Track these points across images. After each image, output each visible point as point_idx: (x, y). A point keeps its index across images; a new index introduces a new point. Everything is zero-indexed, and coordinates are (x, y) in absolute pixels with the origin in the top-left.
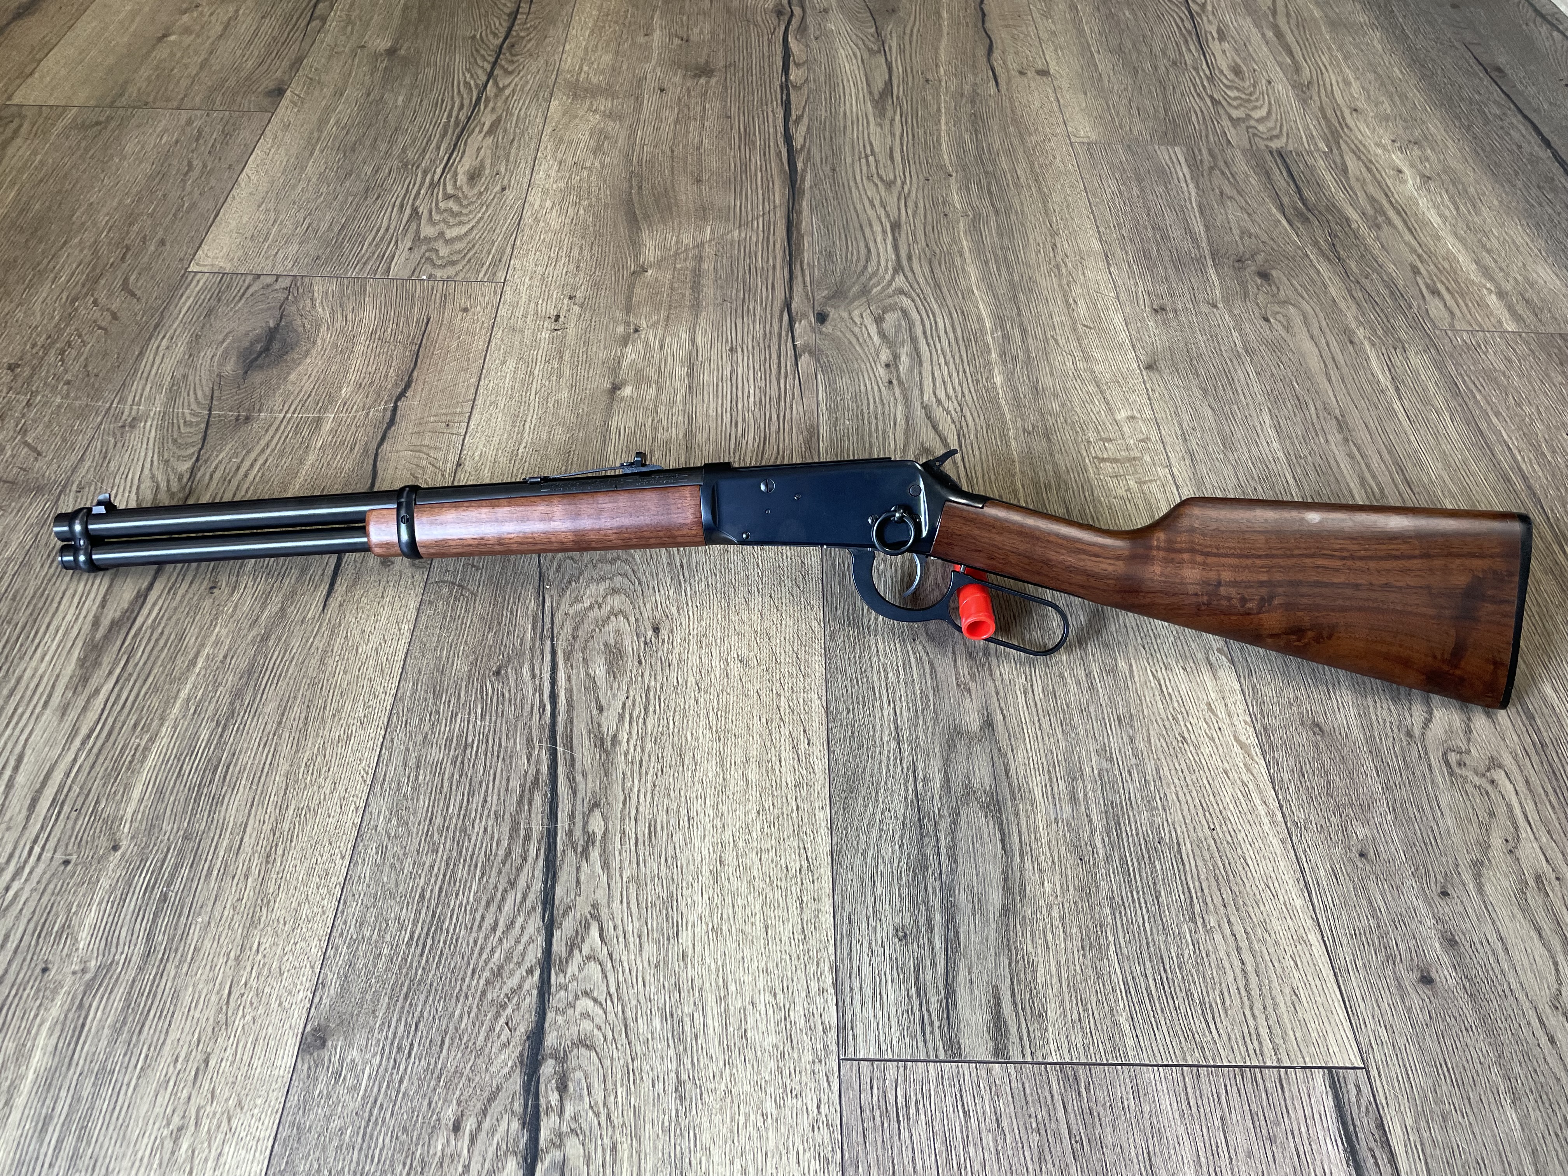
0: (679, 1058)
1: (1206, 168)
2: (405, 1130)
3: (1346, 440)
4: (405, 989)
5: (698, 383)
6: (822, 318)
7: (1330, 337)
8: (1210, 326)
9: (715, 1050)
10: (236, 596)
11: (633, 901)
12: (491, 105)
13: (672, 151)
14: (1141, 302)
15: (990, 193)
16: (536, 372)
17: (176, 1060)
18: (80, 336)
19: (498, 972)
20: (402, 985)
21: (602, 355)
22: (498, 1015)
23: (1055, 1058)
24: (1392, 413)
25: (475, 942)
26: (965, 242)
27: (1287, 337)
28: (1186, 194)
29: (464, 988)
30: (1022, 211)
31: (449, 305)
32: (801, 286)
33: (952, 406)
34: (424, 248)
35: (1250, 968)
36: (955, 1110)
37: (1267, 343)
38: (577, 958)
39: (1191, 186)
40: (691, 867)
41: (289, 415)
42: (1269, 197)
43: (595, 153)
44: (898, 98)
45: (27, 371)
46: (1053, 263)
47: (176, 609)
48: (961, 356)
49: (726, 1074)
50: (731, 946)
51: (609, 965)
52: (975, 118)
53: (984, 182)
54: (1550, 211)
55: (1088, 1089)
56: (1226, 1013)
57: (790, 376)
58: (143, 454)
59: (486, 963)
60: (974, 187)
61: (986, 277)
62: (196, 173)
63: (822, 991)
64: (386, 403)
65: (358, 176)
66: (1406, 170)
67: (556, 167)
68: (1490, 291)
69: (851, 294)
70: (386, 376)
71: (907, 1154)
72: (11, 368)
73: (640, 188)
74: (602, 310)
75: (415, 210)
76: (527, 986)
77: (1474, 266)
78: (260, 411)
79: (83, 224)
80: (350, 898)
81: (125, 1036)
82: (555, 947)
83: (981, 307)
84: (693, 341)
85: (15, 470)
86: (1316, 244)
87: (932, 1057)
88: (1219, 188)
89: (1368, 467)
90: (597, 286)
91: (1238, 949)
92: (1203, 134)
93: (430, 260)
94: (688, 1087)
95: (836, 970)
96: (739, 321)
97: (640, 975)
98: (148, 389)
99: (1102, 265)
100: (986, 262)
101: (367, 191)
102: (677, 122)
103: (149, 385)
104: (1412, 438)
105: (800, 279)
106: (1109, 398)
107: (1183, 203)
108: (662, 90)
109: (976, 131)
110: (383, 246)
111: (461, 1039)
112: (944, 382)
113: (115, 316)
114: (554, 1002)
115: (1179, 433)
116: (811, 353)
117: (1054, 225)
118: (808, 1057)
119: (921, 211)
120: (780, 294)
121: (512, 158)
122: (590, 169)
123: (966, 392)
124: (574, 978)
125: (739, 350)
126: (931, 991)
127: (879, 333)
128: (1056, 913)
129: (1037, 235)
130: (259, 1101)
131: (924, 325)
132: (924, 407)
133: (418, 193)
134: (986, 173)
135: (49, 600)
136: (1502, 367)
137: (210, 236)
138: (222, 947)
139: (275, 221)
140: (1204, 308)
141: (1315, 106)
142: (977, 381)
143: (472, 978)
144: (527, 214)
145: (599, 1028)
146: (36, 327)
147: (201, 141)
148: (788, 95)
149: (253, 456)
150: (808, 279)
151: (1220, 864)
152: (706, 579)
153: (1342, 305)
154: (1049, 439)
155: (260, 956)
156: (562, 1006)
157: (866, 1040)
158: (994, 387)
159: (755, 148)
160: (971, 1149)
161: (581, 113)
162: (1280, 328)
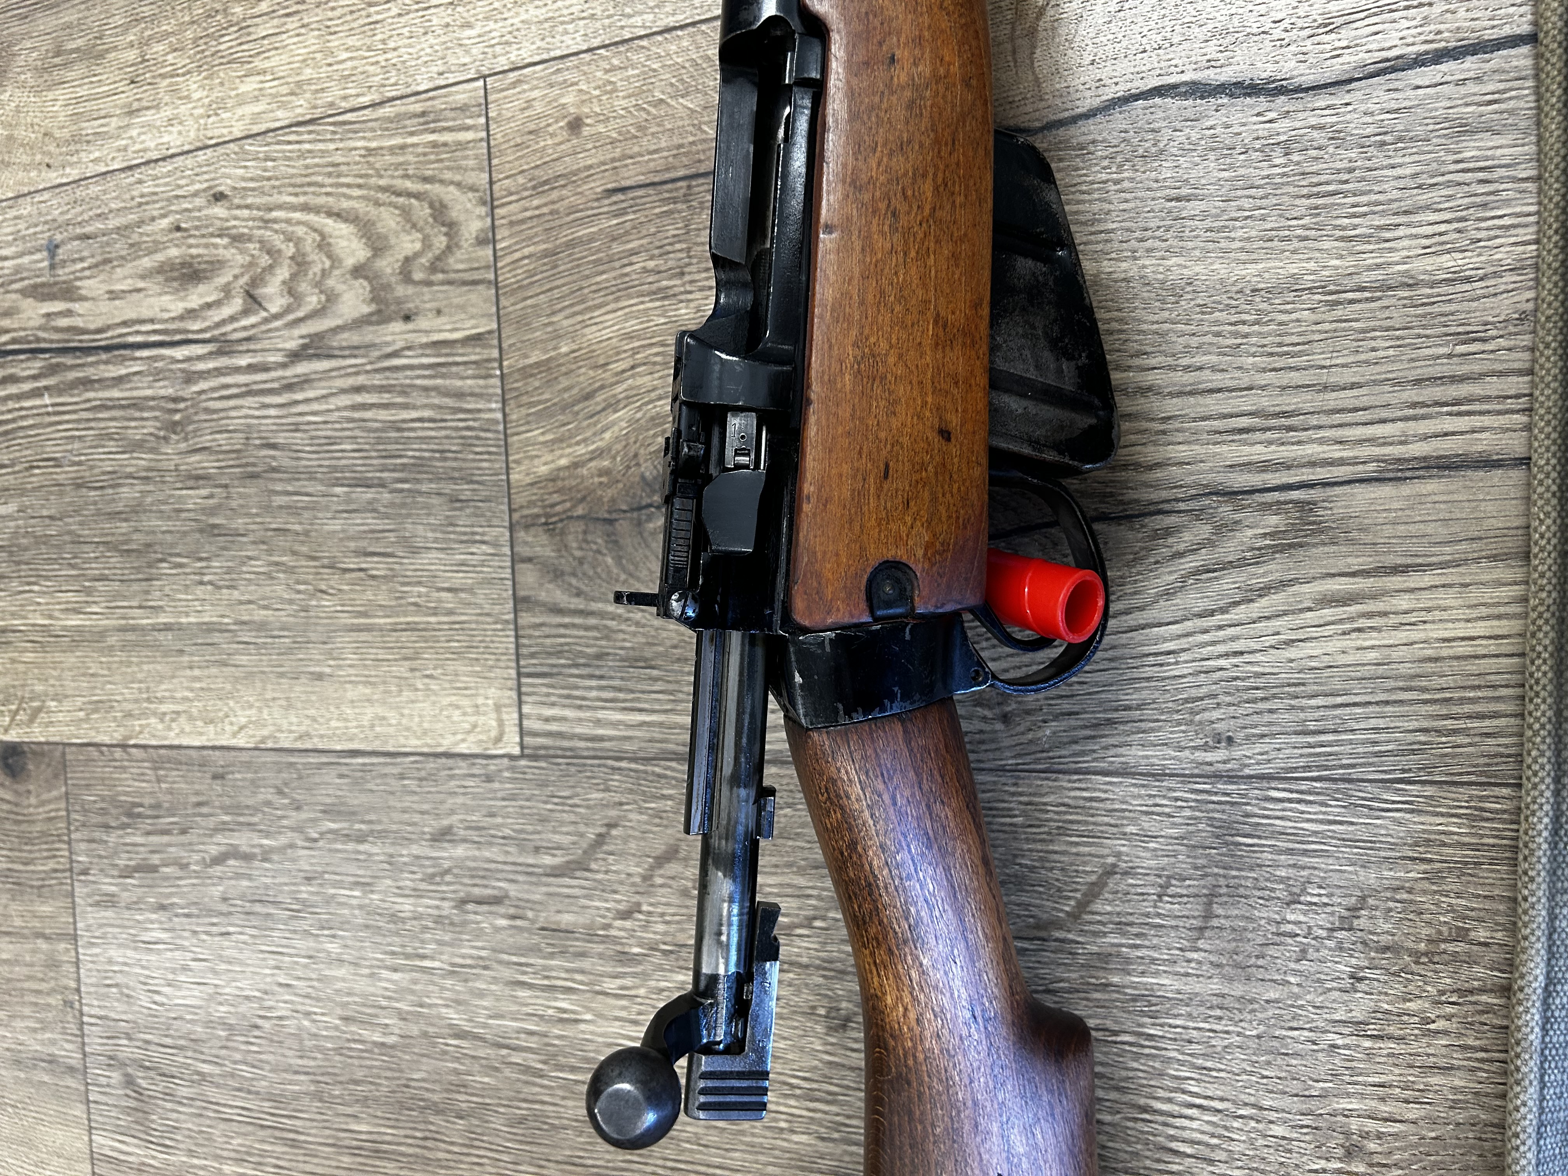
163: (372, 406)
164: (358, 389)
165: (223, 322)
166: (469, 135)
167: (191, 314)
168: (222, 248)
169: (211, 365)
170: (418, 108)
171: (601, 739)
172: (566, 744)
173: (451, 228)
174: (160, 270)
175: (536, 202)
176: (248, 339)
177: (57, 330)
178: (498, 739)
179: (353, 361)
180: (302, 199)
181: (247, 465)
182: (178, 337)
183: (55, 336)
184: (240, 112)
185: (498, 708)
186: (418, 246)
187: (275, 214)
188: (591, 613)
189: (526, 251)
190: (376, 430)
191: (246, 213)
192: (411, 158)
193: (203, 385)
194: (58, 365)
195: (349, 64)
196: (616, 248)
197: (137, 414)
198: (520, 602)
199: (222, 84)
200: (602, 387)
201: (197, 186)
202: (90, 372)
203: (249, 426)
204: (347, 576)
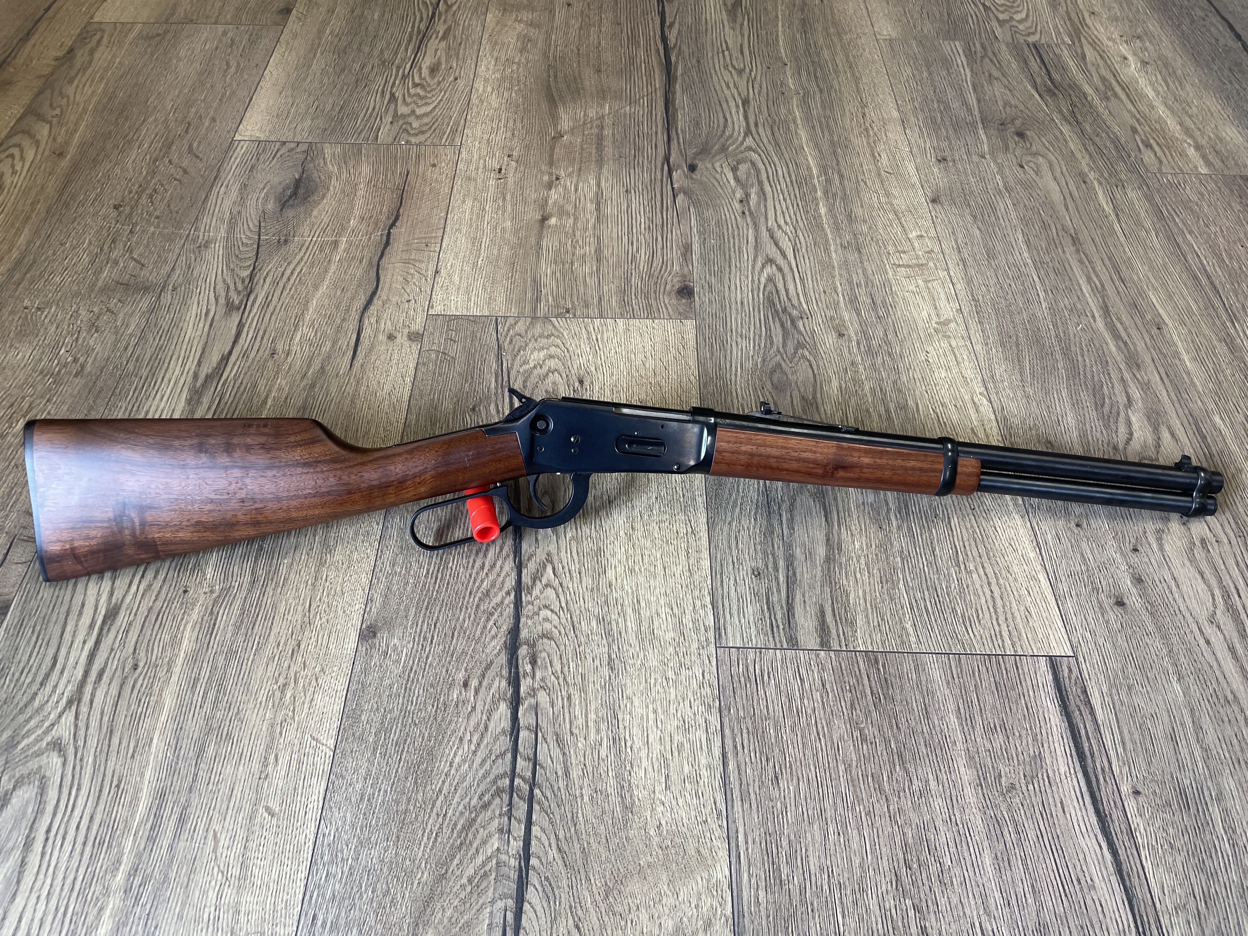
0: (609, 646)
1: (979, 57)
2: (432, 686)
3: (1078, 251)
4: (426, 604)
5: (604, 215)
6: (692, 168)
7: (1068, 178)
8: (980, 171)
9: (633, 640)
10: (290, 359)
11: (574, 551)
12: (443, 18)
13: (579, 50)
14: (929, 155)
15: (816, 77)
16: (487, 208)
17: (279, 645)
18: (162, 185)
19: (487, 594)
20: (424, 601)
21: (533, 196)
22: (488, 620)
23: (862, 648)
24: (1112, 231)
25: (470, 576)
26: (797, 113)
27: (1037, 179)
28: (963, 76)
29: (465, 603)
30: (840, 90)
31: (422, 162)
32: (676, 145)
33: (789, 229)
34: (401, 122)
35: (997, 595)
36: (795, 678)
37: (1021, 183)
38: (539, 586)
39: (967, 71)
40: (612, 531)
41: (315, 239)
42: (1026, 77)
43: (521, 52)
44: (746, 8)
45: (128, 209)
46: (863, 127)
47: (249, 367)
48: (795, 195)
49: (641, 655)
50: (641, 579)
51: (560, 589)
52: (804, 22)
53: (811, 69)
54: (1237, 87)
55: (884, 666)
56: (980, 622)
57: (670, 209)
58: (215, 266)
59: (478, 588)
60: (804, 73)
61: (813, 138)
62: (233, 70)
63: (704, 606)
64: (382, 230)
65: (350, 71)
66: (1130, 58)
67: (493, 63)
68: (1189, 144)
69: (713, 151)
70: (381, 212)
71: (763, 703)
72: (116, 207)
73: (556, 77)
74: (532, 164)
75: (392, 95)
76: (506, 602)
77: (1178, 127)
78: (294, 236)
79: (155, 107)
80: (385, 549)
81: (243, 630)
82: (523, 579)
83: (810, 159)
84: (598, 185)
85: (127, 276)
86: (1060, 112)
87: (779, 646)
88: (988, 71)
89: (1093, 269)
90: (527, 147)
91: (989, 584)
92: (977, 32)
93: (406, 130)
94: (616, 662)
95: (712, 594)
96: (632, 171)
97: (581, 596)
98: (214, 221)
99: (900, 129)
100: (813, 127)
101: (357, 82)
102: (581, 28)
103: (215, 219)
104: (1127, 250)
105: (676, 141)
106: (904, 223)
107: (960, 82)
108: (569, 5)
109: (805, 32)
110: (372, 119)
111: (465, 633)
112: (783, 213)
113: (185, 172)
114: (525, 612)
115: (955, 247)
116: (685, 193)
117: (864, 100)
118: (695, 645)
119: (764, 90)
120: (661, 152)
121: (461, 56)
122: (519, 64)
123: (799, 219)
124: (537, 597)
125: (633, 191)
126: (777, 608)
127: (735, 178)
128: (862, 561)
129: (851, 107)
130: (335, 669)
131: (767, 173)
132: (769, 230)
133: (394, 83)
134: (813, 62)
135: (161, 362)
136: (1196, 199)
137: (247, 115)
138: (302, 578)
139: (292, 104)
140: (975, 158)
141: (1062, 10)
142: (808, 212)
143: (470, 597)
144: (474, 97)
145: (556, 627)
146: (131, 179)
147: (234, 47)
148: (663, 7)
149: (292, 266)
150: (681, 140)
151: (978, 531)
152: (615, 348)
153: (1078, 155)
154: (860, 252)
155: (328, 583)
156: (530, 614)
157: (733, 636)
158: (820, 216)
159: (639, 46)
160: (806, 701)
161: (510, 23)
162: (1032, 172)
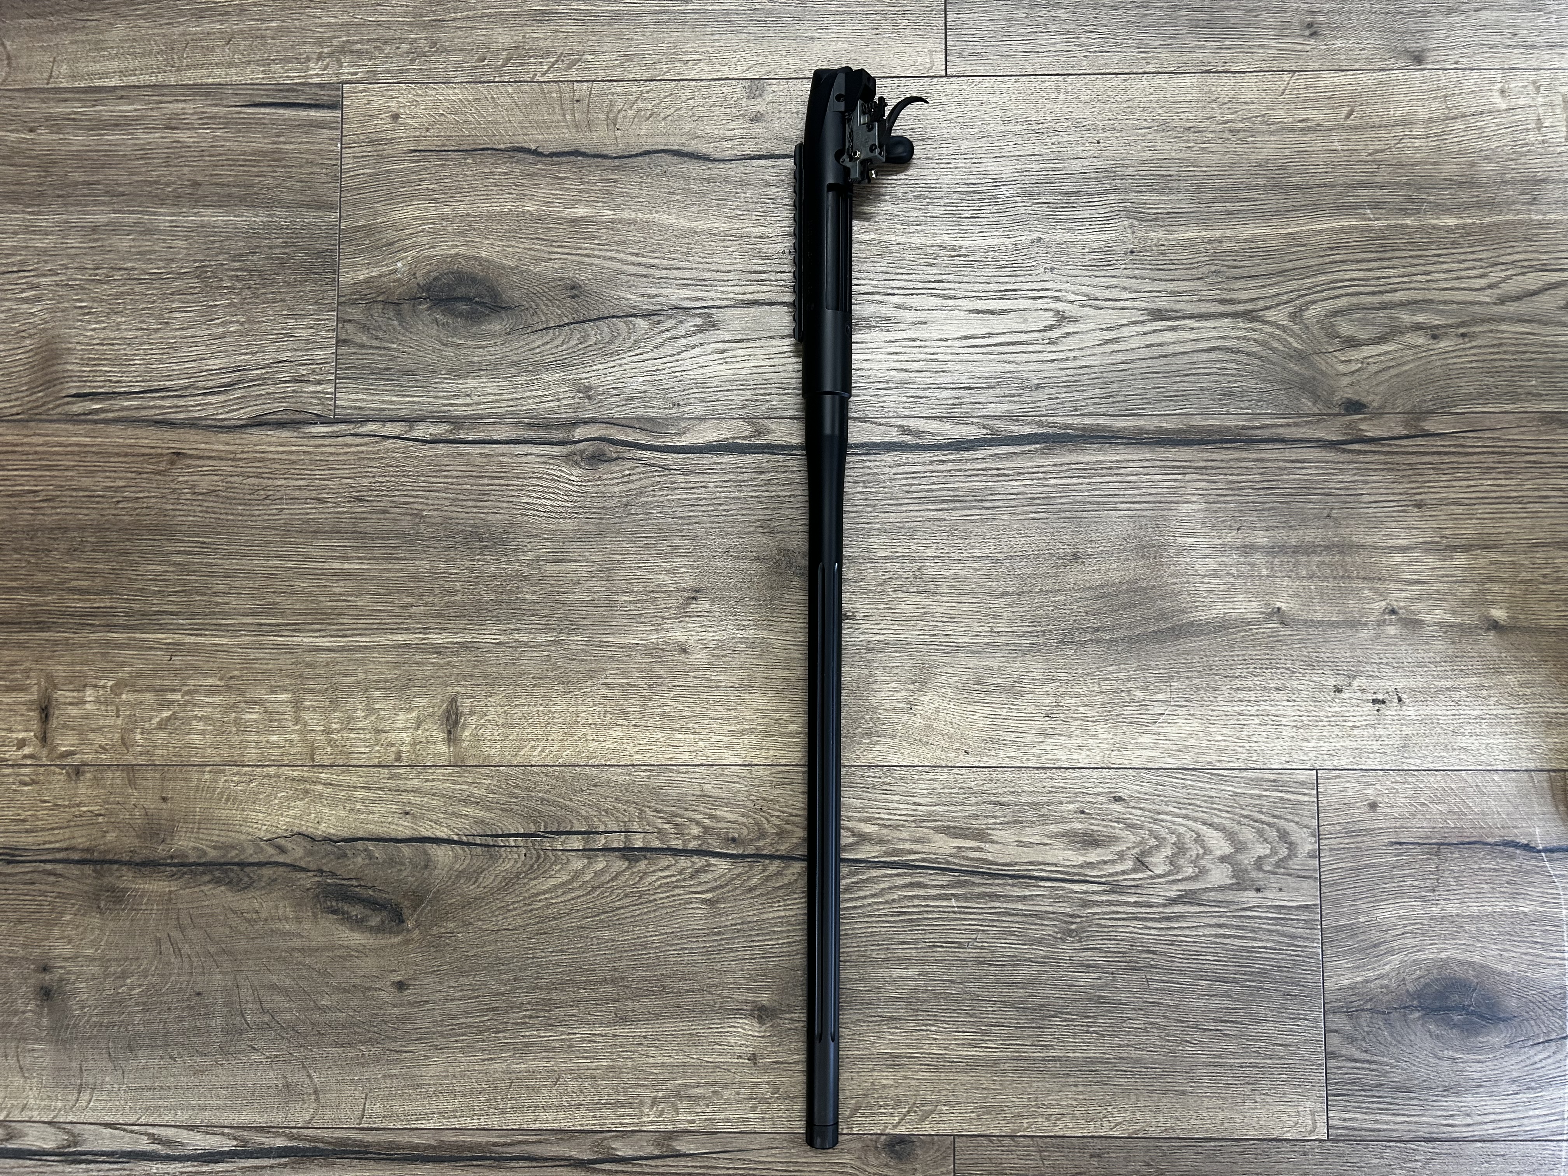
163: (1230, 936)
164: (1220, 926)
165: (1117, 874)
166: (1306, 798)
167: (1090, 865)
168: (1118, 829)
169: (1104, 898)
170: (1272, 777)
171: (1379, 1130)
172: (1356, 1133)
173: (1292, 846)
174: (1065, 834)
175: (1347, 841)
176: (1137, 886)
177: (967, 858)
178: (1312, 1131)
179: (1217, 909)
180: (1184, 812)
181: (1131, 962)
182: (1077, 878)
183: (965, 863)
184: (1138, 753)
185: (1313, 1113)
186: (1268, 852)
187: (1161, 816)
188: (1374, 1062)
189: (1340, 865)
190: (1233, 950)
191: (1139, 812)
192: (1265, 803)
193: (1096, 910)
194: (966, 881)
195: (1223, 743)
196: (1395, 872)
197: (1039, 921)
198: (1329, 1055)
199: (1124, 734)
200: (1385, 942)
201: (1100, 790)
202: (998, 890)
203: (1133, 938)
204: (1207, 1033)
